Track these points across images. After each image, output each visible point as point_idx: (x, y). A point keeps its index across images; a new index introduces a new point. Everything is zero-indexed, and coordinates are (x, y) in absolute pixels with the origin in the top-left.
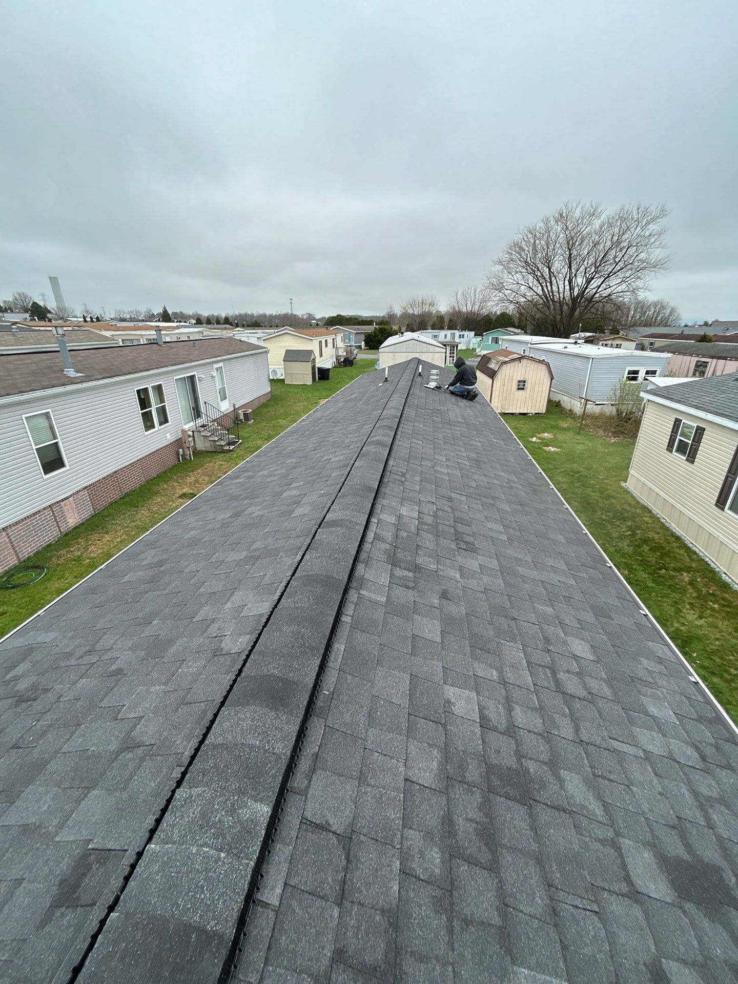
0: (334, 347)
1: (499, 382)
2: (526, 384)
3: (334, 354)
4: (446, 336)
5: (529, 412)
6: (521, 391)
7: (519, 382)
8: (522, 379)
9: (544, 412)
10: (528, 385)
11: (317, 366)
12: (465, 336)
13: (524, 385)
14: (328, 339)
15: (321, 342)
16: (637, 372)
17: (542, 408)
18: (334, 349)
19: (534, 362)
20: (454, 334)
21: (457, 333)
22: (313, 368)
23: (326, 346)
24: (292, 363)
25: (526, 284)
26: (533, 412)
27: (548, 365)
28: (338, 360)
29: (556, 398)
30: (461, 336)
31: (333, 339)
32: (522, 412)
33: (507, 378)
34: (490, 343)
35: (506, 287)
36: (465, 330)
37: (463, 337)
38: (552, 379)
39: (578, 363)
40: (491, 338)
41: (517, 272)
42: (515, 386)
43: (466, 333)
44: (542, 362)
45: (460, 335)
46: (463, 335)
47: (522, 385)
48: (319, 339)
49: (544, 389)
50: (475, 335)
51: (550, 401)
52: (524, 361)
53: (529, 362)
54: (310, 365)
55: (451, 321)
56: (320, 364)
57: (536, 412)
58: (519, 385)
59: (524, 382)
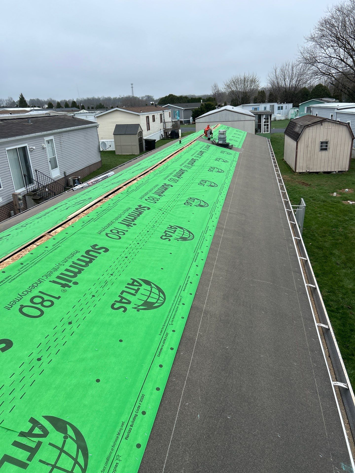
0: (161, 122)
1: (303, 145)
2: (329, 145)
5: (332, 170)
6: (324, 152)
7: (322, 143)
8: (324, 140)
9: (347, 170)
11: (144, 138)
12: (284, 108)
13: (327, 146)
14: (156, 115)
15: (148, 117)
17: (344, 166)
19: (335, 124)
22: (141, 140)
23: (154, 120)
24: (121, 136)
25: (338, 57)
26: (337, 170)
27: (348, 127)
30: (280, 108)
31: (161, 115)
32: (326, 170)
33: (310, 140)
34: (305, 112)
35: (318, 61)
36: (284, 103)
37: (282, 109)
38: (353, 139)
40: (306, 108)
41: (328, 47)
42: (318, 147)
43: (284, 105)
46: (282, 107)
47: (324, 146)
48: (147, 114)
49: (346, 148)
52: (326, 124)
53: (330, 124)
54: (137, 138)
56: (146, 136)
57: (339, 170)
58: (321, 146)
59: (327, 143)
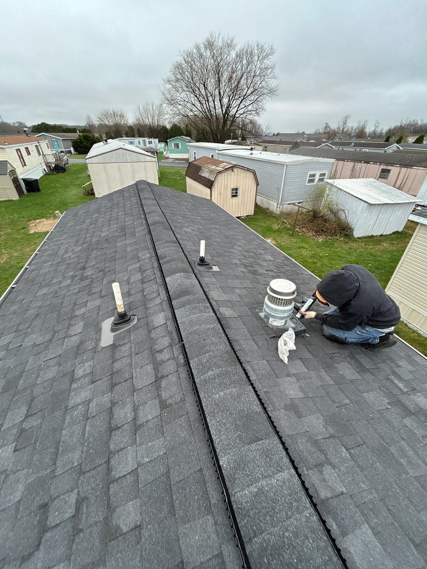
0: (39, 154)
1: (216, 192)
2: (238, 191)
3: (42, 161)
4: (139, 142)
5: (242, 215)
6: (234, 198)
7: (233, 189)
8: (235, 187)
9: (253, 214)
10: (239, 192)
11: (20, 177)
12: (153, 142)
13: (236, 193)
14: (29, 147)
15: (18, 150)
16: (314, 175)
17: (250, 211)
18: (41, 156)
19: (243, 170)
20: (144, 141)
21: (147, 140)
22: (15, 181)
23: (29, 153)
25: (190, 101)
26: (245, 215)
27: (254, 173)
28: (49, 167)
29: (260, 200)
31: (36, 146)
32: (238, 216)
33: (222, 187)
34: (173, 148)
36: (152, 138)
37: (151, 143)
38: (257, 185)
39: (270, 168)
40: (173, 144)
42: (229, 194)
43: (153, 140)
44: (249, 170)
45: (149, 142)
46: (151, 142)
47: (235, 193)
48: (17, 146)
49: (252, 194)
50: (159, 142)
51: (256, 205)
52: (236, 170)
53: (239, 170)
54: (9, 178)
55: (139, 130)
56: (22, 174)
57: (247, 215)
58: (232, 193)
59: (237, 189)
